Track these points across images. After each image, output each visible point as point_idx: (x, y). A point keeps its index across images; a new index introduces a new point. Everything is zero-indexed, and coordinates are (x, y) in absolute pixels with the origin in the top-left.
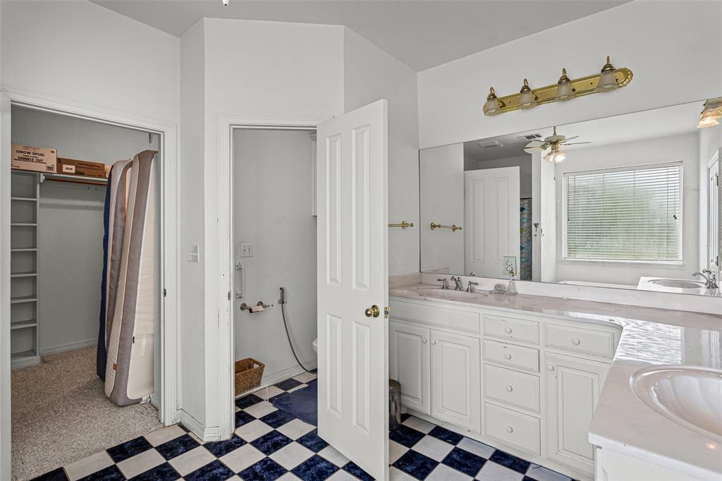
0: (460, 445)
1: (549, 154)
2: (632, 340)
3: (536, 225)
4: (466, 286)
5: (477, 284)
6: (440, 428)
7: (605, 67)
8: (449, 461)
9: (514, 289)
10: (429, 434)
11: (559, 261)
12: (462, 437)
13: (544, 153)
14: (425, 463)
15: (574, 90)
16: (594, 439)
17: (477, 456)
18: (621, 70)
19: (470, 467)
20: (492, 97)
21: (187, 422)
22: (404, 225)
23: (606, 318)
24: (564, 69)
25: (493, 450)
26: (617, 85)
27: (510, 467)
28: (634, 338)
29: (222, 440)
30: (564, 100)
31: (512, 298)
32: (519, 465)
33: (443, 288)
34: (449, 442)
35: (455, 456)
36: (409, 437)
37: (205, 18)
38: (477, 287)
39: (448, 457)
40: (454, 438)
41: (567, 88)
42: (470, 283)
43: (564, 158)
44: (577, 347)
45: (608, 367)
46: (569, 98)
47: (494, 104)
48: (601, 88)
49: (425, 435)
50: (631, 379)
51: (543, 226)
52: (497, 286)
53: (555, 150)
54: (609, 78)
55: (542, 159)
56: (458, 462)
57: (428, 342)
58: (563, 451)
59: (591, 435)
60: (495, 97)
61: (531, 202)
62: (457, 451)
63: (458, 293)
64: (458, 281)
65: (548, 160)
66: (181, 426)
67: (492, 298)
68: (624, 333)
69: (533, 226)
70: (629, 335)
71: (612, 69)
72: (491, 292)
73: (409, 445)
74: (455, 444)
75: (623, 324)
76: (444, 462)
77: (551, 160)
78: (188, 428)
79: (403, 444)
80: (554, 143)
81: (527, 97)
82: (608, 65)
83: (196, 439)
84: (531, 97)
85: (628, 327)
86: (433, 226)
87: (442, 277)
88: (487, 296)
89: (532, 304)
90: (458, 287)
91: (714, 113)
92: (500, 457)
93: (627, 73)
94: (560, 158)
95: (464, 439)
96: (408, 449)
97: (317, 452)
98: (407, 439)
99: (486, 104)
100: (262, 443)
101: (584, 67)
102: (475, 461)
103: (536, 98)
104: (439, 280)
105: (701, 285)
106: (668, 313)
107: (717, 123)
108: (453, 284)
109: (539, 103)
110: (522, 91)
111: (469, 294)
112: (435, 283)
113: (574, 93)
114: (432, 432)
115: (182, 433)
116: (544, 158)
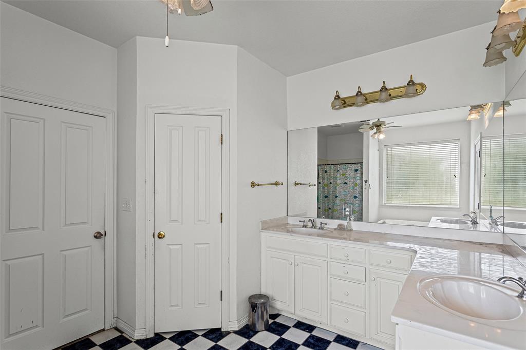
0: (314, 333)
1: (375, 133)
2: (421, 260)
3: (366, 182)
4: (318, 225)
5: (326, 224)
6: (301, 322)
7: (409, 82)
8: (307, 343)
9: (350, 227)
10: (293, 326)
11: (381, 206)
12: (315, 327)
13: (372, 132)
14: (291, 345)
15: (390, 95)
16: (395, 319)
17: (324, 339)
18: (419, 84)
19: (321, 347)
20: (337, 97)
21: (122, 326)
22: (277, 184)
23: (407, 246)
24: (384, 82)
25: (336, 335)
26: (416, 93)
27: (347, 345)
28: (424, 258)
29: (148, 337)
30: (384, 102)
31: (348, 233)
32: (353, 344)
33: (303, 227)
34: (306, 331)
35: (311, 340)
36: (280, 329)
37: (137, 37)
38: (326, 226)
39: (306, 341)
40: (310, 328)
41: (386, 94)
42: (322, 223)
43: (384, 136)
44: (390, 265)
45: (406, 276)
46: (387, 100)
47: (338, 102)
48: (407, 95)
49: (290, 327)
50: (418, 284)
51: (370, 182)
52: (340, 225)
53: (379, 131)
54: (412, 89)
55: (370, 138)
56: (313, 344)
57: (293, 264)
58: (380, 333)
59: (392, 317)
60: (339, 97)
61: (362, 165)
62: (312, 337)
63: (313, 230)
64: (313, 222)
65: (374, 137)
66: (116, 329)
67: (336, 233)
68: (418, 255)
69: (364, 182)
70: (420, 257)
71: (414, 84)
72: (335, 229)
73: (280, 334)
74: (311, 333)
75: (417, 249)
76: (303, 344)
77: (376, 138)
78: (122, 330)
79: (276, 334)
80: (378, 126)
81: (360, 99)
82: (411, 81)
83: (128, 337)
84: (362, 98)
85: (420, 252)
86: (296, 184)
87: (302, 219)
88: (332, 232)
89: (362, 238)
90: (314, 226)
91: (476, 111)
92: (340, 339)
93: (423, 86)
94: (382, 136)
95: (317, 328)
96: (279, 337)
97: (216, 342)
98: (279, 331)
99: (333, 102)
100: (178, 338)
101: (396, 81)
102: (324, 343)
103: (366, 99)
104: (300, 221)
105: (468, 222)
106: (446, 241)
107: (479, 118)
108: (310, 224)
109: (368, 103)
110: (357, 95)
111: (321, 231)
112: (297, 224)
113: (391, 97)
114: (295, 325)
115: (118, 334)
116: (371, 136)
